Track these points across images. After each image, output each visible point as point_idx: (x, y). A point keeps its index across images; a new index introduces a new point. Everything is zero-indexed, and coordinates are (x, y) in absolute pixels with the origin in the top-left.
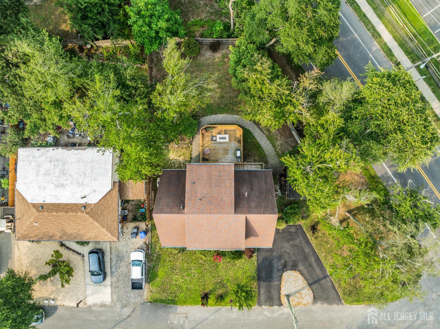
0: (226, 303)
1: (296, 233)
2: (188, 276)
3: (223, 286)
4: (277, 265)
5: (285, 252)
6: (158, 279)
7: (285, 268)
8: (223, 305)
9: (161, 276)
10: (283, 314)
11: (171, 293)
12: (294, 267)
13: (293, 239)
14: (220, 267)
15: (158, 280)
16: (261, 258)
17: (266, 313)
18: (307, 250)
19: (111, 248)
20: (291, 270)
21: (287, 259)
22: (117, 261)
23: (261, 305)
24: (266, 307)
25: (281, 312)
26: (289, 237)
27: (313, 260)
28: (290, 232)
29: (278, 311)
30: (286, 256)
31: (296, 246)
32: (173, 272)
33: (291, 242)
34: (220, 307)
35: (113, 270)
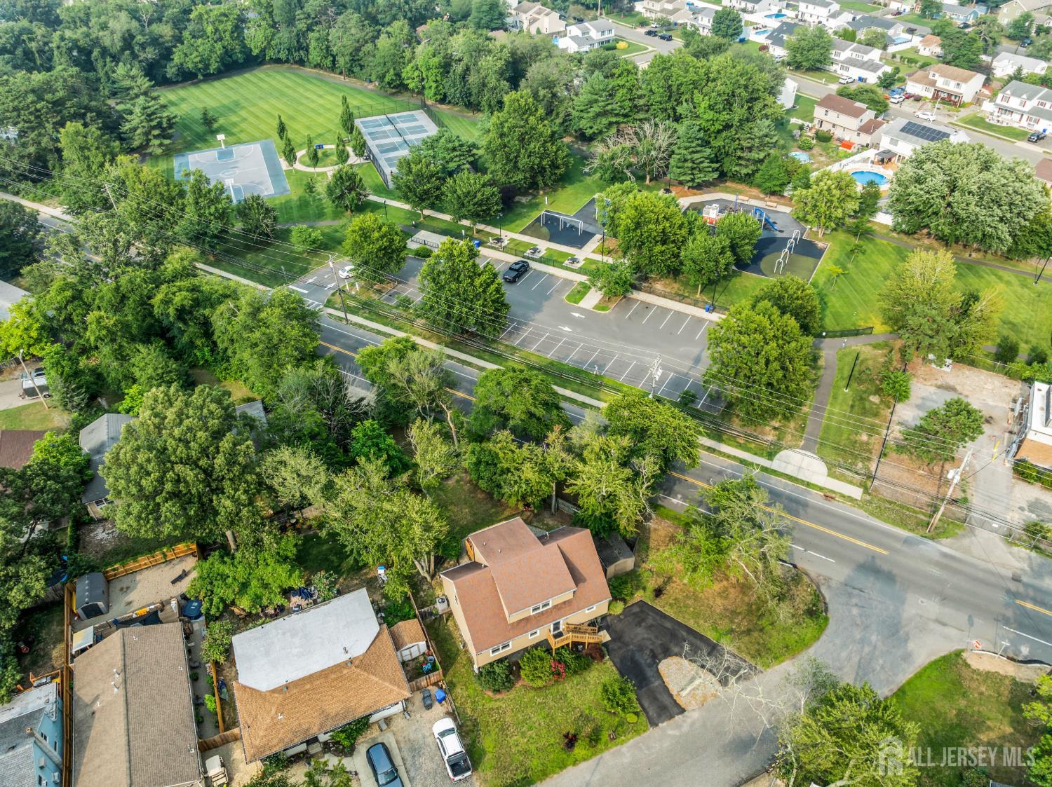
0: (606, 744)
1: (642, 611)
2: (531, 728)
3: (588, 719)
4: (644, 659)
5: (643, 639)
6: (489, 756)
7: (655, 659)
8: (602, 751)
9: (490, 749)
10: (693, 724)
11: (517, 768)
12: (667, 653)
13: (643, 620)
14: (569, 695)
15: (488, 760)
16: (617, 660)
17: (670, 732)
18: (668, 625)
19: (397, 742)
20: (665, 657)
21: (651, 647)
22: (414, 757)
23: (657, 725)
24: (665, 724)
25: (689, 721)
26: (637, 620)
27: (684, 634)
28: (634, 614)
29: (684, 721)
30: (648, 643)
31: (652, 626)
32: (507, 735)
33: (643, 624)
34: (599, 756)
35: (412, 774)
